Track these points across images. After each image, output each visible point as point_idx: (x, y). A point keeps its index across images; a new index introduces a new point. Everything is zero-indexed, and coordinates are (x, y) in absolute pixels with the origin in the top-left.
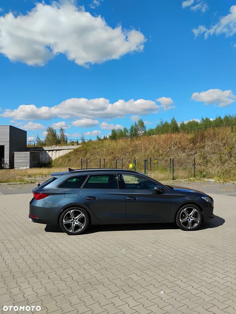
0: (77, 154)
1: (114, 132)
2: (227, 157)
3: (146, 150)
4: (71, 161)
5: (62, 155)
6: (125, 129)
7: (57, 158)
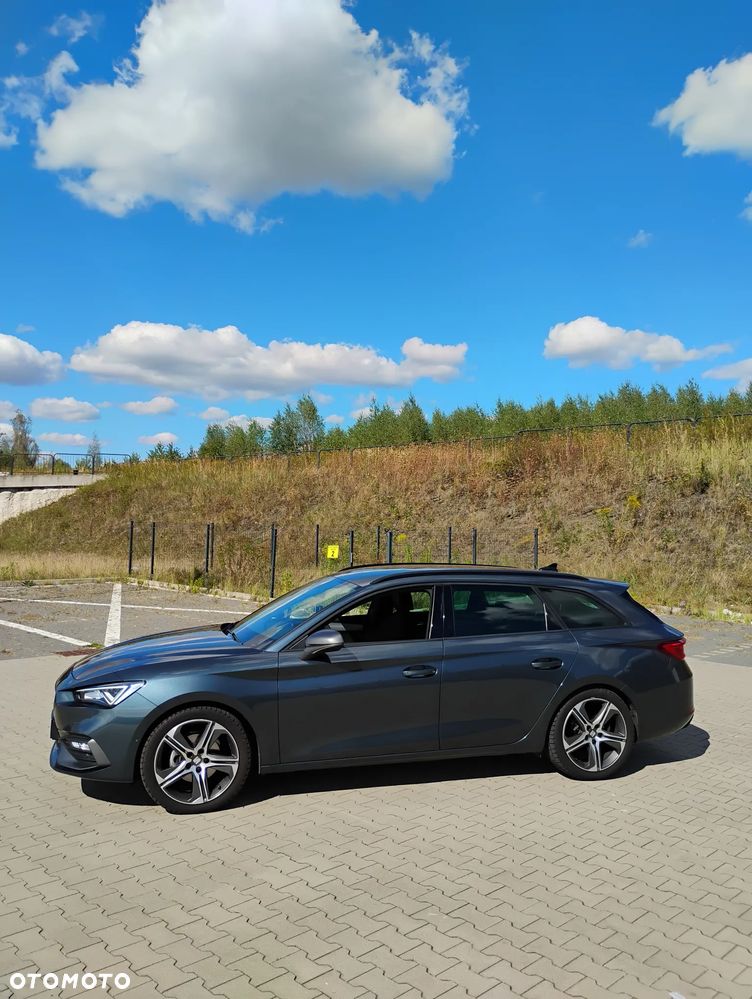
0: (93, 504)
1: (213, 433)
2: (627, 528)
3: (349, 495)
4: (71, 530)
5: (35, 508)
6: (254, 426)
7: (14, 519)
